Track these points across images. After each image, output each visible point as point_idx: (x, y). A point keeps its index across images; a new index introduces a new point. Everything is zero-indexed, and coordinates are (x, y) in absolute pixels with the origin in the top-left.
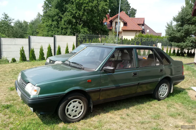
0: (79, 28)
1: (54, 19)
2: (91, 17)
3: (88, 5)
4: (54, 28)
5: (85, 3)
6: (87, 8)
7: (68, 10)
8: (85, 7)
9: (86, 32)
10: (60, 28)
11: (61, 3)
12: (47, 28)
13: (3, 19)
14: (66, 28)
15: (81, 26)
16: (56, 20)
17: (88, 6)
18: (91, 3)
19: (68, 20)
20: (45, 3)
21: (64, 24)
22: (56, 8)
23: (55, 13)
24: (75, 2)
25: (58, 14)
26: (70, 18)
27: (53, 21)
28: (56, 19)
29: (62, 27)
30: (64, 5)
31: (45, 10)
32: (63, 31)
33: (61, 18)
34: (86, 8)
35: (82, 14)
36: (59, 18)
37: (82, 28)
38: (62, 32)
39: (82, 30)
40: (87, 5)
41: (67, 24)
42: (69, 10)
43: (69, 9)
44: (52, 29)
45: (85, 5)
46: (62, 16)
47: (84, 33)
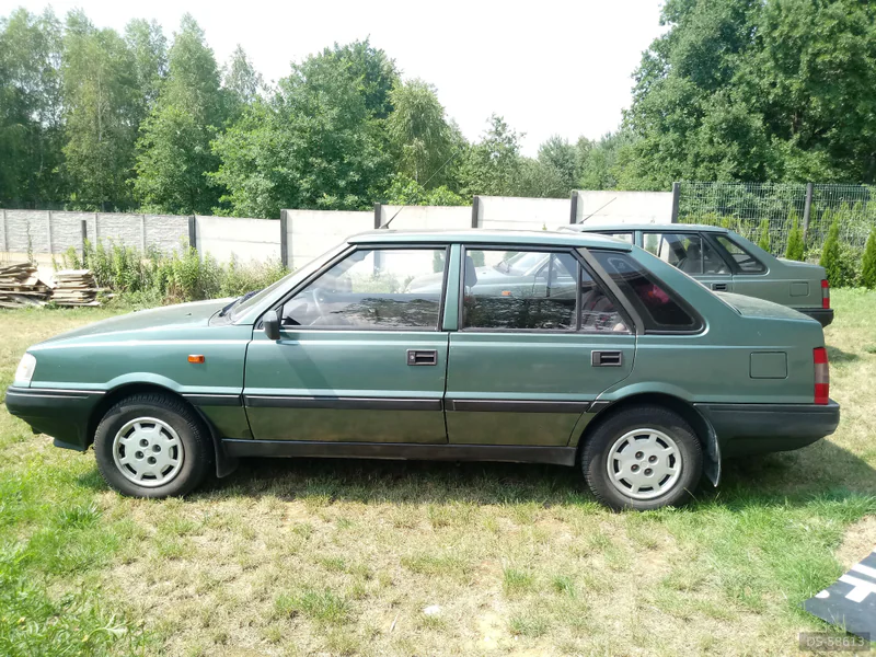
0: (781, 154)
1: (669, 119)
2: (844, 100)
3: (835, 44)
4: (663, 160)
5: (815, 39)
6: (827, 58)
7: (734, 79)
8: (816, 55)
9: (812, 170)
10: (690, 158)
11: (709, 50)
12: (640, 160)
13: (489, 137)
14: (716, 159)
15: (792, 142)
16: (675, 127)
17: (835, 50)
18: (850, 35)
19: (725, 120)
20: (647, 57)
21: (711, 141)
22: (685, 75)
23: (676, 97)
24: (770, 36)
25: (685, 101)
26: (740, 109)
27: (664, 130)
28: (677, 121)
29: (697, 155)
30: (719, 57)
31: (642, 87)
32: (701, 170)
33: (701, 114)
34: (819, 60)
35: (800, 89)
36: (690, 114)
37: (794, 154)
38: (694, 173)
39: (792, 164)
40: (830, 46)
41: (723, 137)
42: (741, 78)
43: (739, 74)
44: (656, 164)
45: (819, 45)
46: (705, 106)
47: (805, 176)
